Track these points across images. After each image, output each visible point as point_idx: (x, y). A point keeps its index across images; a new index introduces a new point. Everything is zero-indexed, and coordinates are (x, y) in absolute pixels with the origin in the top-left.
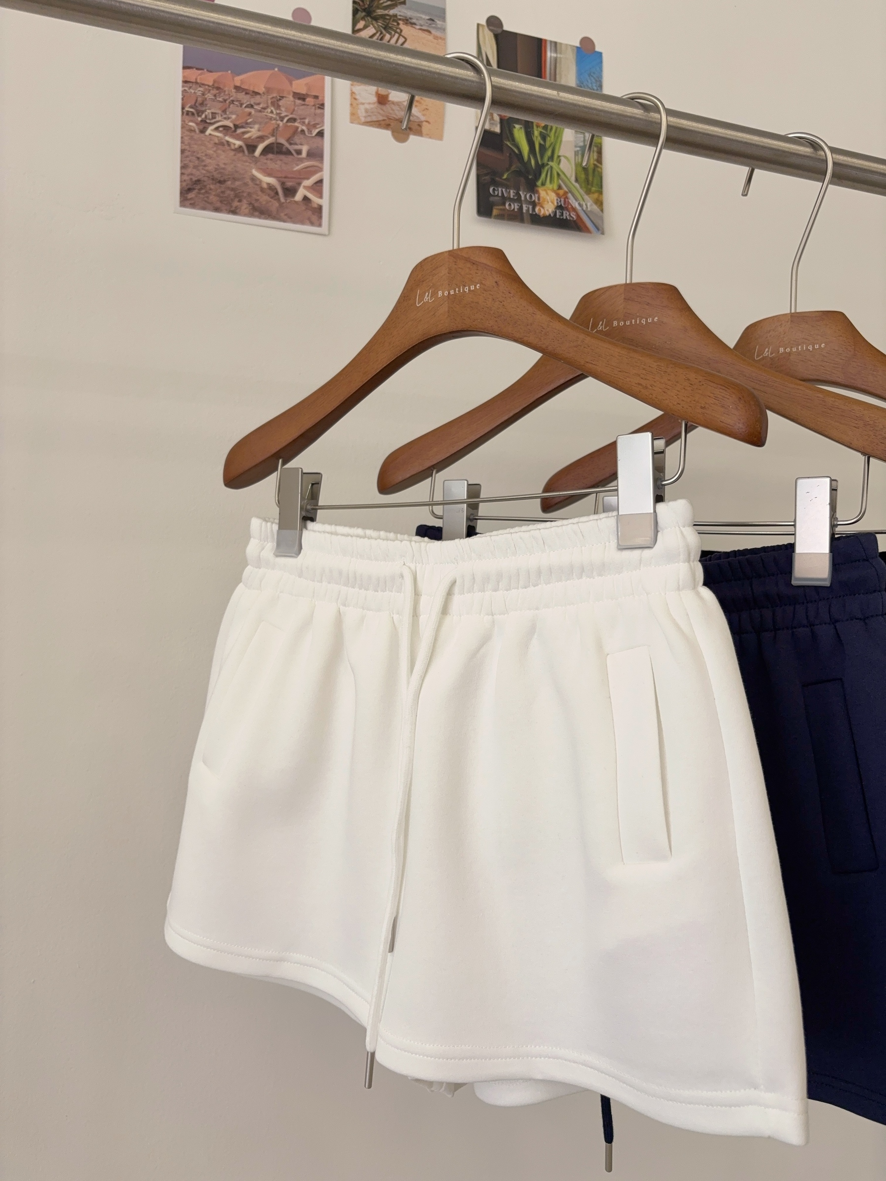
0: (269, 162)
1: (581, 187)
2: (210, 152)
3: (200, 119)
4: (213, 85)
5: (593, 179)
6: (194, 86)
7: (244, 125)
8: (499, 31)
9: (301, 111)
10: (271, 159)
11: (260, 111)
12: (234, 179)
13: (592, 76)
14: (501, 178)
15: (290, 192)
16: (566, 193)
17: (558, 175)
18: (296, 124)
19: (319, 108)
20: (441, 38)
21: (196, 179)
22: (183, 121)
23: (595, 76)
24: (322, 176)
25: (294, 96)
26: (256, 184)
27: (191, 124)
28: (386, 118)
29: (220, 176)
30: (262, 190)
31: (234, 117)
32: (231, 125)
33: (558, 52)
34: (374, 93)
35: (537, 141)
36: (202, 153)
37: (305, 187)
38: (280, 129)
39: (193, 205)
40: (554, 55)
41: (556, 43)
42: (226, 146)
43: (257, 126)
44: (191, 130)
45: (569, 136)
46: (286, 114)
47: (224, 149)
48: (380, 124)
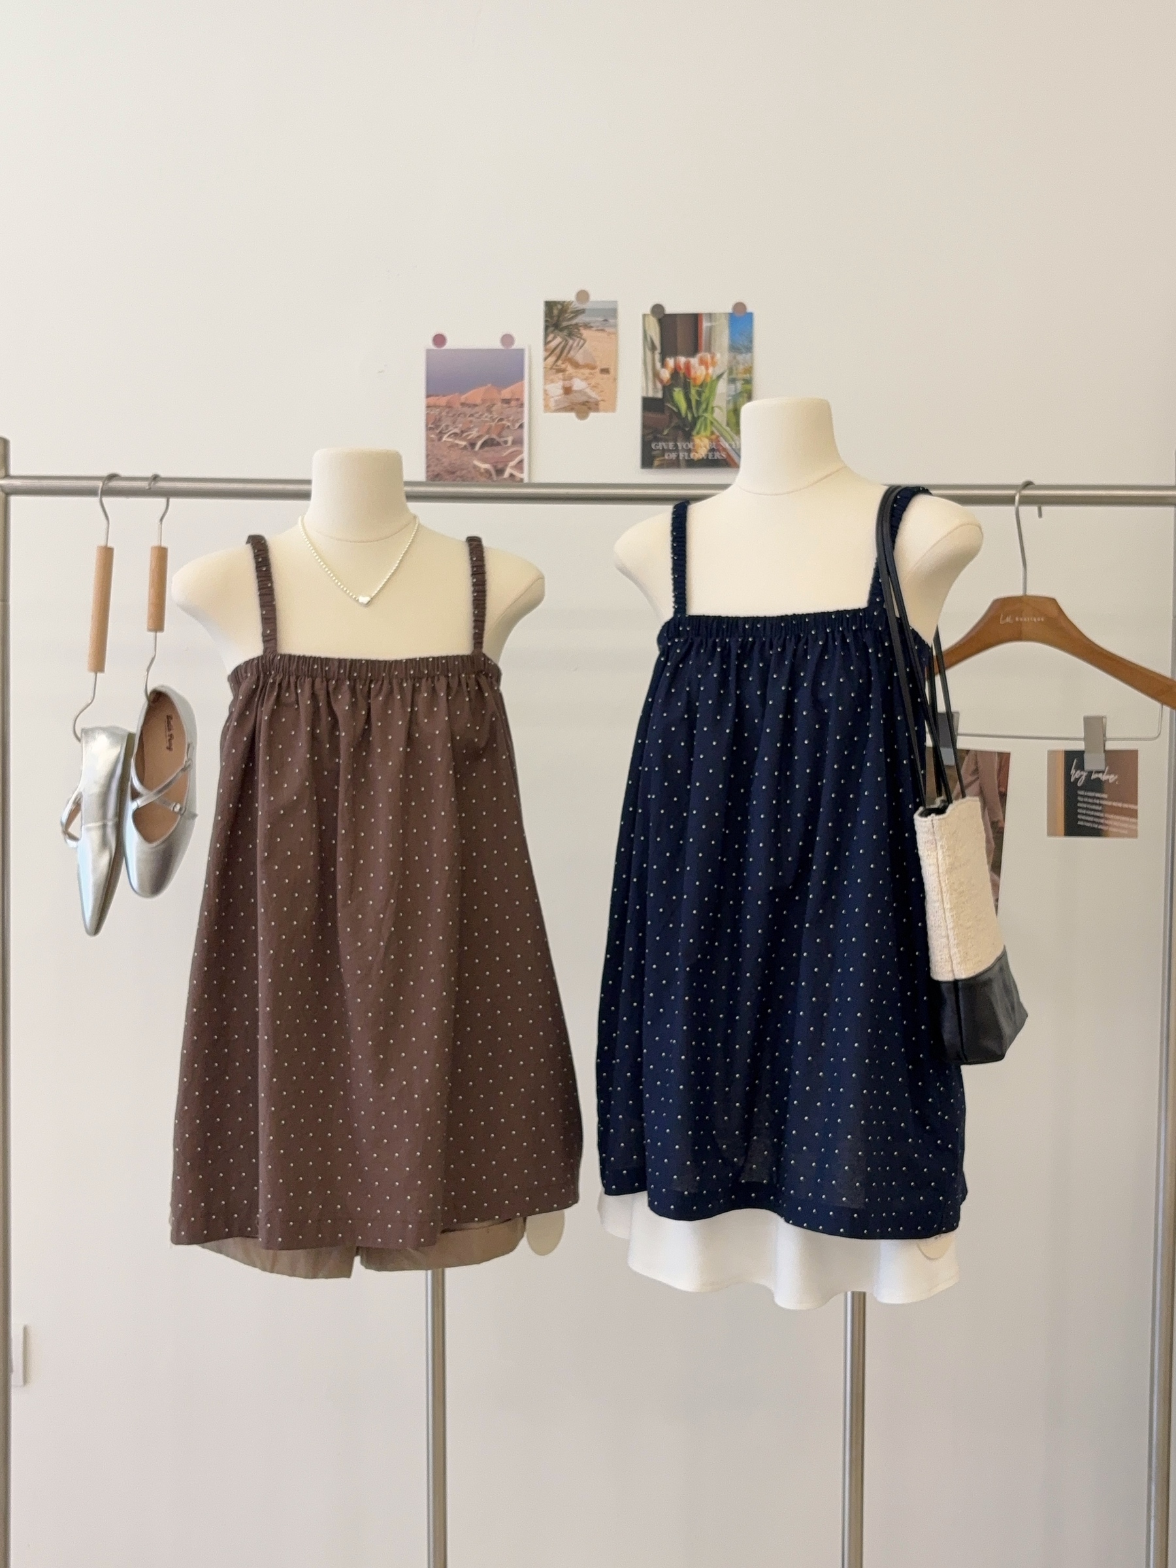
0: (485, 453)
1: (731, 430)
2: (445, 453)
3: (438, 431)
4: (446, 405)
6: (434, 408)
7: (468, 429)
8: (661, 317)
9: (507, 412)
10: (487, 451)
11: (478, 418)
12: (461, 469)
13: (744, 335)
14: (662, 434)
15: (500, 472)
16: (718, 437)
17: (712, 423)
18: (504, 422)
19: (520, 407)
20: (613, 333)
21: (436, 473)
22: (427, 435)
23: (746, 333)
24: (523, 457)
25: (502, 403)
26: (476, 471)
27: (432, 436)
28: (570, 404)
29: (452, 469)
30: (481, 474)
31: (461, 425)
32: (459, 432)
33: (713, 321)
34: (560, 387)
35: (694, 396)
36: (440, 455)
37: (511, 467)
38: (492, 428)
40: (709, 324)
41: (711, 315)
42: (456, 447)
43: (476, 429)
44: (432, 440)
45: (722, 387)
46: (496, 416)
47: (454, 449)
48: (566, 409)
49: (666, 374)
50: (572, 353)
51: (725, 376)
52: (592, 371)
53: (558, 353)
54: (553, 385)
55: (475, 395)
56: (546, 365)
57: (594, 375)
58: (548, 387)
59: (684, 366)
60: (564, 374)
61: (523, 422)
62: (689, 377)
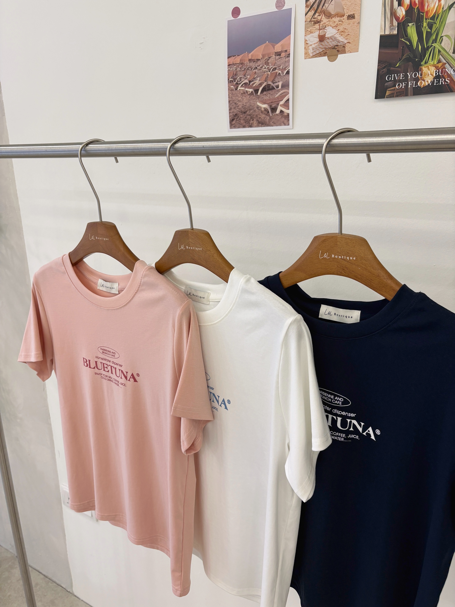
0: (264, 96)
2: (240, 99)
3: (235, 83)
4: (240, 63)
6: (232, 66)
7: (253, 79)
9: (279, 62)
11: (260, 70)
12: (250, 109)
14: (395, 67)
15: (274, 110)
16: (443, 64)
18: (276, 71)
19: (288, 57)
21: (235, 114)
22: (229, 86)
24: (289, 97)
25: (275, 55)
26: (259, 110)
27: (232, 87)
28: (324, 49)
29: (244, 109)
30: (262, 112)
31: (249, 77)
32: (248, 82)
34: (317, 36)
36: (237, 100)
37: (280, 105)
38: (269, 76)
39: (235, 127)
43: (258, 79)
44: (232, 90)
46: (272, 66)
47: (245, 95)
48: (321, 54)
49: (401, 12)
50: (326, 5)
52: (342, 19)
53: (316, 8)
54: (311, 34)
55: (258, 52)
56: (307, 19)
57: (342, 22)
58: (308, 37)
59: (419, 2)
60: (319, 25)
61: (289, 69)
62: (423, 12)
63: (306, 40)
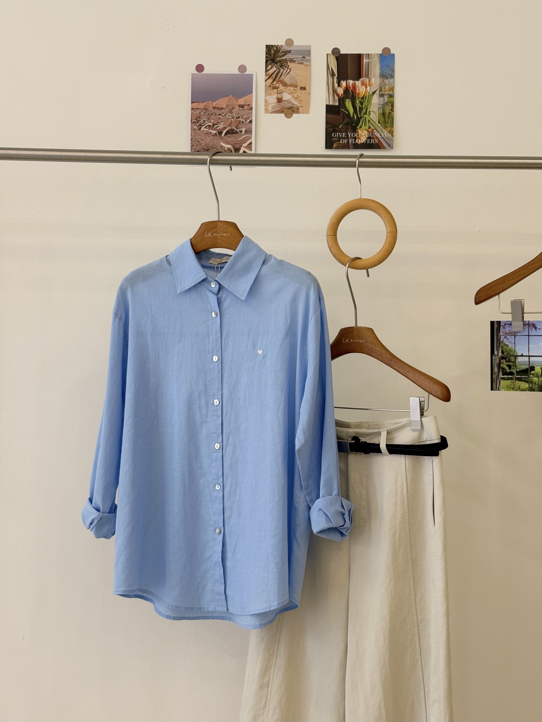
0: (228, 138)
1: (382, 126)
2: (203, 138)
3: (198, 124)
4: (204, 108)
5: (388, 121)
6: (196, 110)
7: (217, 123)
8: (337, 56)
9: (242, 113)
10: (229, 137)
11: (224, 116)
12: (213, 148)
13: (389, 67)
14: (338, 128)
15: (237, 149)
16: (373, 130)
17: (369, 121)
18: (240, 119)
19: (250, 110)
20: (308, 65)
22: (191, 126)
23: (390, 67)
24: (252, 141)
25: (239, 107)
27: (195, 127)
28: (281, 108)
29: (207, 148)
30: (225, 151)
31: (213, 121)
32: (212, 125)
33: (370, 59)
34: (276, 98)
35: (358, 106)
36: (200, 139)
37: (244, 147)
38: (233, 123)
40: (367, 61)
41: (369, 54)
42: (210, 134)
43: (222, 123)
44: (195, 130)
45: (376, 100)
46: (235, 115)
47: (208, 135)
48: (279, 112)
49: (340, 91)
50: (283, 77)
51: (377, 92)
52: (296, 88)
53: (274, 78)
54: (270, 96)
55: (222, 102)
56: (266, 84)
57: (296, 91)
58: (267, 98)
59: (352, 86)
60: (277, 90)
61: (252, 119)
62: (355, 93)
63: (266, 100)
